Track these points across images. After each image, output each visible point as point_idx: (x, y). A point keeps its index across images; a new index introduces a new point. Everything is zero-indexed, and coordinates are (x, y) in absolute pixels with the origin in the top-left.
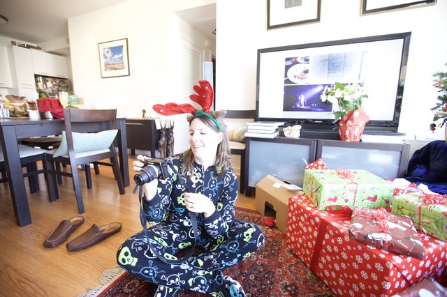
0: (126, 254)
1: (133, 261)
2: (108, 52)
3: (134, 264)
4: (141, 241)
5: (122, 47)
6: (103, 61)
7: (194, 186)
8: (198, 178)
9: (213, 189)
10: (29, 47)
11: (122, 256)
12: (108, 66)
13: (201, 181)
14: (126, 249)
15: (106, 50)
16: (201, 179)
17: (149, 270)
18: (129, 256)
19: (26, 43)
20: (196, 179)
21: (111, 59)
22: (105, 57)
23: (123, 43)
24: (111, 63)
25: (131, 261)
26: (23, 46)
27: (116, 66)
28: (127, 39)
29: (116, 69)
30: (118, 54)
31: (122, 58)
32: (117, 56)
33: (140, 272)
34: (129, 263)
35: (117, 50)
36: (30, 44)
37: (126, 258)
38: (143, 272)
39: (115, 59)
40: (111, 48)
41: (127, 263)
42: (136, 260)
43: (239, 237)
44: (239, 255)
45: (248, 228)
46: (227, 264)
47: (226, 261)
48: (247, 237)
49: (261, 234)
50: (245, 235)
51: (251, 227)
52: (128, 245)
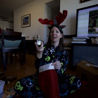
0: (18, 84)
3: (21, 90)
4: (26, 80)
5: (28, 17)
7: (51, 53)
10: (4, 20)
11: (17, 85)
12: (24, 24)
13: (54, 51)
14: (19, 82)
17: (28, 93)
18: (20, 86)
20: (52, 51)
21: (25, 21)
22: (23, 21)
25: (20, 88)
26: (2, 20)
27: (26, 23)
28: (30, 14)
32: (27, 20)
33: (24, 94)
34: (19, 89)
37: (18, 86)
38: (25, 94)
40: (25, 18)
41: (18, 89)
42: (22, 88)
43: (67, 81)
44: (68, 91)
45: (71, 77)
46: (62, 95)
47: (61, 93)
48: (71, 81)
49: (79, 80)
50: (70, 79)
51: (73, 76)
52: (20, 80)
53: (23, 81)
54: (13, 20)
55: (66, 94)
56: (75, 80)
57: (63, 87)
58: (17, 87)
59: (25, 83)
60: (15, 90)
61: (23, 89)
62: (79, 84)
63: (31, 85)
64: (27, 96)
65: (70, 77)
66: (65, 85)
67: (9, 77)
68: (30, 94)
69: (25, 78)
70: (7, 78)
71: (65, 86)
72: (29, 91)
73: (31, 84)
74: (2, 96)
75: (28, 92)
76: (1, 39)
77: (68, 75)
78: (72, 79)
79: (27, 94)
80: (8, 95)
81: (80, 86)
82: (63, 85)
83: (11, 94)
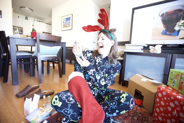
0: (56, 99)
1: (59, 104)
2: (65, 20)
3: (59, 106)
4: (66, 94)
5: (70, 17)
6: (63, 24)
8: (100, 60)
9: (107, 67)
10: (39, 21)
11: (54, 100)
12: (65, 26)
13: (101, 62)
15: (64, 19)
16: (101, 61)
18: (58, 101)
19: (39, 20)
20: (99, 60)
21: (66, 23)
22: (64, 22)
23: (71, 16)
24: (65, 24)
25: (58, 103)
26: (38, 21)
27: (67, 26)
28: (72, 14)
29: (67, 27)
30: (68, 21)
31: (69, 22)
32: (68, 22)
33: (62, 111)
34: (57, 105)
35: (68, 19)
36: (40, 20)
37: (56, 101)
39: (67, 23)
40: (66, 18)
42: (61, 103)
43: (117, 98)
44: (117, 111)
45: (123, 94)
46: (110, 115)
47: (109, 113)
48: (122, 99)
49: (132, 99)
50: (121, 97)
51: (124, 93)
52: (58, 94)
53: (61, 96)
54: (51, 22)
55: (115, 114)
56: (128, 99)
57: (112, 105)
58: (54, 103)
59: (64, 97)
60: (53, 106)
61: (61, 105)
62: (132, 103)
63: (72, 101)
64: (67, 113)
65: (121, 94)
66: (114, 103)
67: (45, 91)
68: (70, 112)
69: (64, 92)
70: (42, 92)
71: (114, 105)
72: (69, 107)
73: (71, 99)
74: (37, 112)
75: (68, 109)
76: (36, 44)
77: (118, 91)
78: (123, 97)
79: (66, 111)
80: (44, 111)
81: (133, 105)
82: (111, 104)
83: (47, 111)
